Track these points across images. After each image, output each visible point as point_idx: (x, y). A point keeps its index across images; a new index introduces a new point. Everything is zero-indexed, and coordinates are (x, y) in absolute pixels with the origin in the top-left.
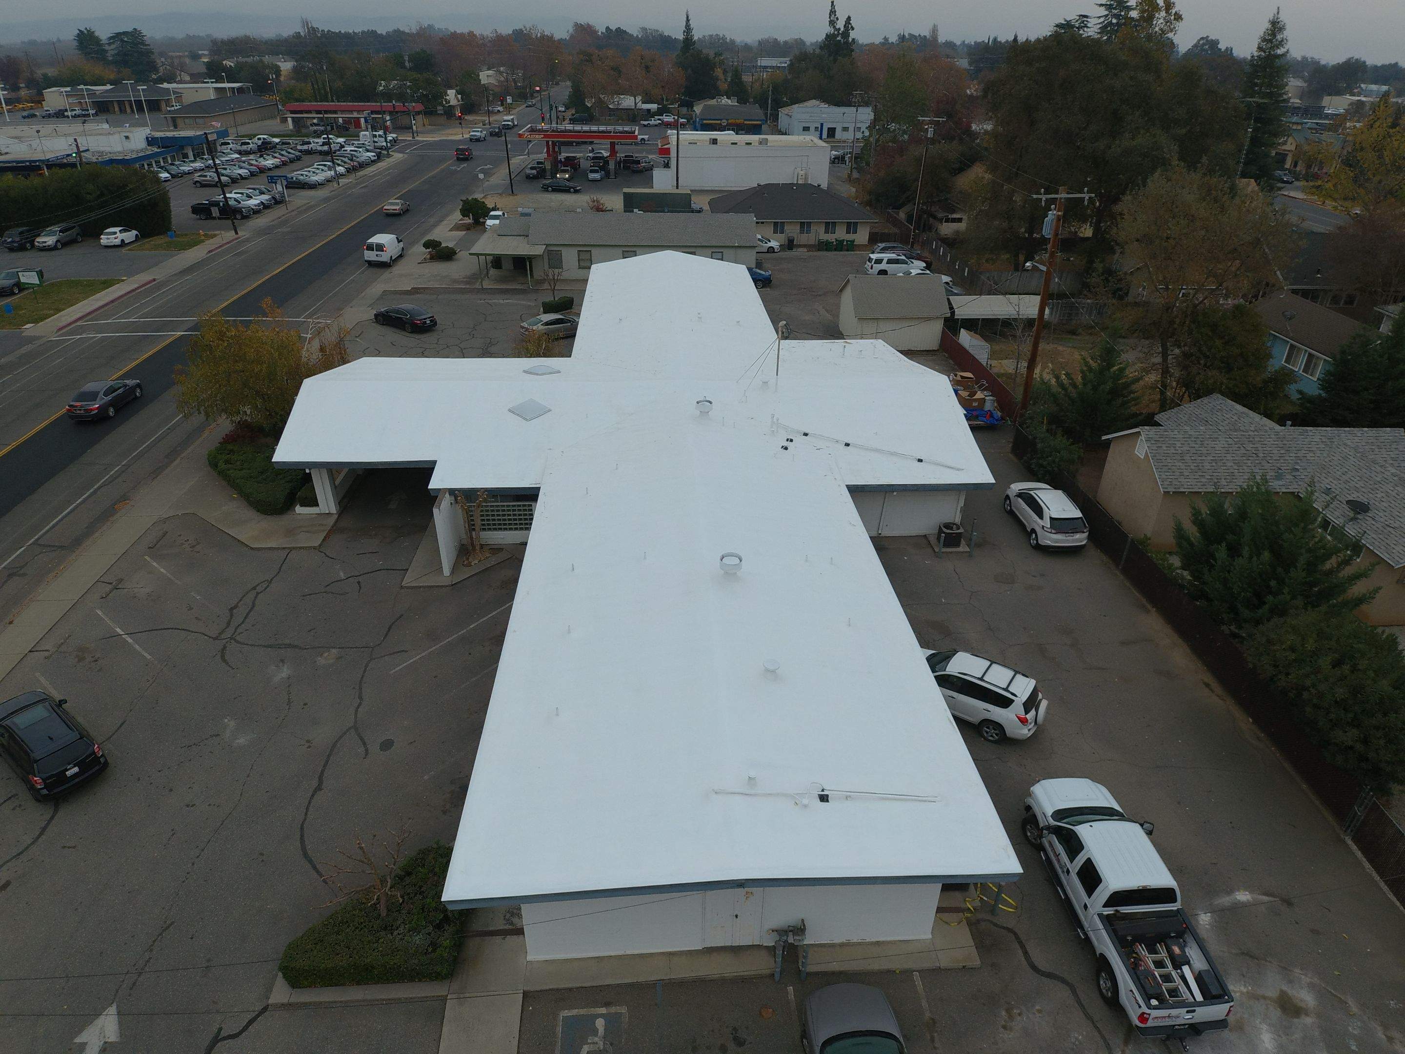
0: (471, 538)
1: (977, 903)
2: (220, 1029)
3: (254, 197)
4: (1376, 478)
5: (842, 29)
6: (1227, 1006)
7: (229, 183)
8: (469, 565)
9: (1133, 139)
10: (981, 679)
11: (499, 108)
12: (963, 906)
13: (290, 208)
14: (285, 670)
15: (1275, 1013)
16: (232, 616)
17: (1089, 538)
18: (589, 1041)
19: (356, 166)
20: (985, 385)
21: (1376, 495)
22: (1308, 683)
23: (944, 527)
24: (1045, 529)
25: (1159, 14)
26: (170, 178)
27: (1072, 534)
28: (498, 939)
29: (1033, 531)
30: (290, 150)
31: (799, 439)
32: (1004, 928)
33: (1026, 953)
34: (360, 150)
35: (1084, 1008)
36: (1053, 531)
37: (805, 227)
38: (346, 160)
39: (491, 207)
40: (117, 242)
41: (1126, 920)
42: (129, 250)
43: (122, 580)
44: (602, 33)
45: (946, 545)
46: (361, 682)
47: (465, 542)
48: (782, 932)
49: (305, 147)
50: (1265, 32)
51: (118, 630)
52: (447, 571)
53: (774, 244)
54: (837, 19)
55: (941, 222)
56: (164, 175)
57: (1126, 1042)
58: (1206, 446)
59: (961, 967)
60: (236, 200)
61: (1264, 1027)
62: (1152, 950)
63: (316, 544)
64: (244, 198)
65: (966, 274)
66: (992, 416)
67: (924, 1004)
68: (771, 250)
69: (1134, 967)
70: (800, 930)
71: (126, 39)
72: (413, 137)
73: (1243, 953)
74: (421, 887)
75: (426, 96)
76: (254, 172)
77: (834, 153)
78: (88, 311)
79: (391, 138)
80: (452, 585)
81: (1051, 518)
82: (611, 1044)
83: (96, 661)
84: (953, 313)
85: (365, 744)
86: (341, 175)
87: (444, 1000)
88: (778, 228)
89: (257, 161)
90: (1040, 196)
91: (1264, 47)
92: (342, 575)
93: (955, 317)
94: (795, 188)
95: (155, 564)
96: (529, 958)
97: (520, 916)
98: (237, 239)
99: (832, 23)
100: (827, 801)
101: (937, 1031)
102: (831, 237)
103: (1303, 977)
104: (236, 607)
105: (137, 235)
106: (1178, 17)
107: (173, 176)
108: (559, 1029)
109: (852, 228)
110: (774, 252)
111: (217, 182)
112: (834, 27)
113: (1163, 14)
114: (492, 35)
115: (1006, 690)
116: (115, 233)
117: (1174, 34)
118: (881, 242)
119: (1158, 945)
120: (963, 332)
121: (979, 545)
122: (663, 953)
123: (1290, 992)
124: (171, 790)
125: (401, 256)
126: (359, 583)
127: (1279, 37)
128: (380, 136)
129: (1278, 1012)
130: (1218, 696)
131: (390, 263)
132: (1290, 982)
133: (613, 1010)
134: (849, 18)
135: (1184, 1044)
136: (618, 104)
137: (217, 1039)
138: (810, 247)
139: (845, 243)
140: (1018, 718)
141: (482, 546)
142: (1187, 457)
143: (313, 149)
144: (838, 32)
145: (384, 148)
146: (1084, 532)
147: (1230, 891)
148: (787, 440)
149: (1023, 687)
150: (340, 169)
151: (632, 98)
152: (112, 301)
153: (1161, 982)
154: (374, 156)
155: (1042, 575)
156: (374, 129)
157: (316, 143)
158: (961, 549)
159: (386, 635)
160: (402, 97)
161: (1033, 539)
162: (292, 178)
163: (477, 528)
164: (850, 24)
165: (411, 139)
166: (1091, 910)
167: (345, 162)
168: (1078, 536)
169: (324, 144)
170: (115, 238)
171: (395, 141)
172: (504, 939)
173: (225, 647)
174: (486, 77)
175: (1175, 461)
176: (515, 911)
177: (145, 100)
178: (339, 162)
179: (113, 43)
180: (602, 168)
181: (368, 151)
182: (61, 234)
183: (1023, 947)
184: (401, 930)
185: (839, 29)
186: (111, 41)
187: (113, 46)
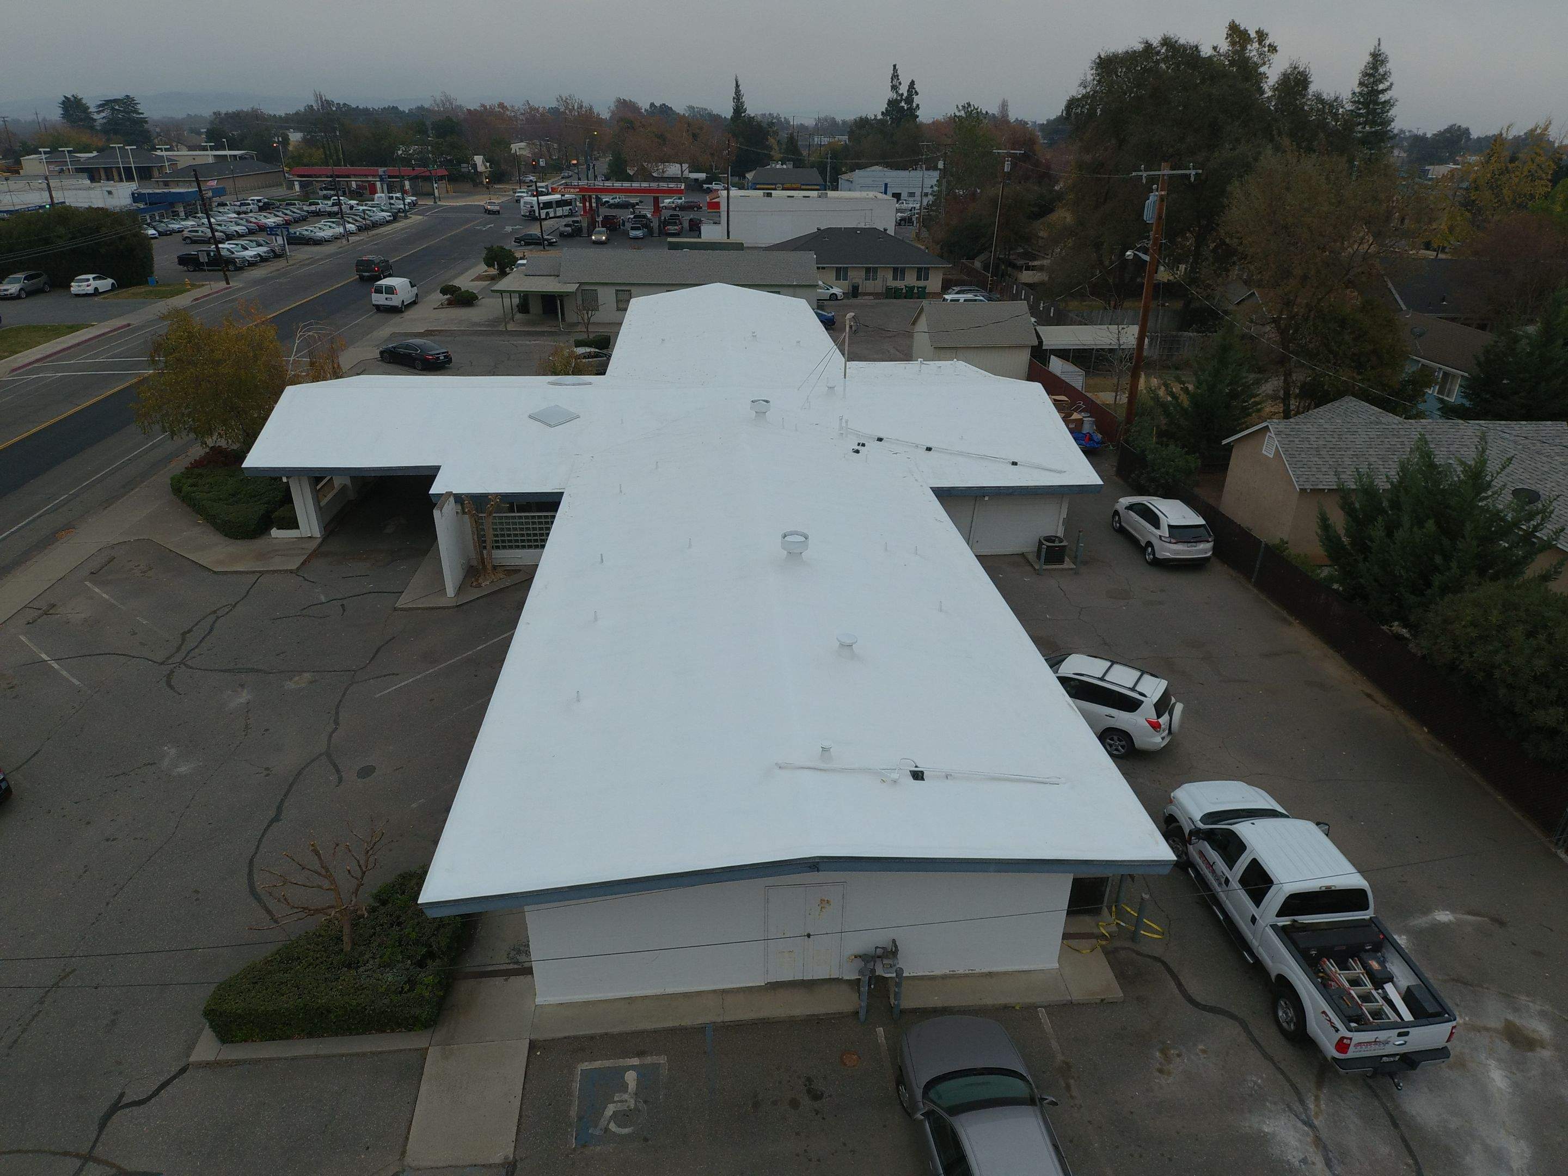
0: (483, 559)
1: (1114, 928)
2: (122, 1095)
3: (250, 249)
4: (1542, 468)
5: (905, 94)
6: (1448, 1026)
7: (223, 239)
8: (479, 586)
9: (1233, 149)
10: (1102, 679)
11: (532, 178)
12: (1095, 931)
13: (291, 262)
14: (244, 695)
15: (1503, 1046)
16: (183, 640)
17: (1214, 549)
18: (616, 1099)
19: (369, 225)
20: (1081, 407)
21: (1546, 485)
22: (1498, 658)
23: (1046, 540)
24: (1163, 539)
25: (1252, 45)
26: (157, 235)
27: (1194, 544)
28: (499, 981)
29: (1149, 544)
30: (295, 210)
31: (872, 445)
32: (1149, 956)
33: (1179, 985)
34: (374, 209)
35: (1261, 1047)
36: (1173, 541)
37: (870, 273)
38: (358, 218)
39: (519, 257)
40: (90, 290)
41: (1308, 931)
42: (104, 298)
43: (54, 606)
44: (645, 110)
45: (1048, 561)
46: (338, 706)
47: (474, 563)
48: (868, 959)
49: (313, 208)
50: (1366, 66)
51: (44, 656)
52: (450, 591)
53: (836, 290)
54: (900, 84)
55: (1021, 271)
56: (151, 232)
57: (1320, 1084)
58: (1344, 439)
59: (1098, 1001)
60: (228, 250)
61: (1492, 1063)
62: (1343, 966)
63: (294, 567)
64: (239, 248)
65: (1052, 315)
66: (1091, 439)
67: (1054, 1044)
68: (833, 297)
69: (1324, 984)
70: (890, 952)
71: (117, 107)
72: (435, 202)
73: (1453, 980)
74: (399, 917)
75: (451, 161)
76: (253, 229)
77: (899, 214)
78: (48, 353)
79: (410, 201)
80: (457, 606)
81: (1169, 526)
82: (645, 1102)
83: (12, 687)
84: (1041, 342)
85: (339, 771)
86: (351, 233)
87: (423, 1054)
88: (841, 274)
89: (256, 218)
90: (1140, 173)
91: (1366, 82)
92: (323, 599)
93: (1044, 348)
94: (858, 232)
95: (97, 590)
96: (539, 1000)
97: (528, 953)
98: (227, 288)
99: (894, 88)
100: (922, 779)
101: (1073, 1077)
102: (899, 284)
103: (1531, 1004)
104: (190, 631)
105: (113, 284)
106: (1273, 49)
107: (160, 234)
108: (576, 1086)
109: (922, 274)
110: (837, 299)
111: (211, 237)
112: (897, 92)
113: (1256, 45)
114: (524, 107)
115: (1133, 689)
116: (88, 280)
117: (1269, 67)
118: (955, 286)
119: (1351, 960)
120: (1053, 358)
121: (1085, 563)
122: (715, 991)
123: (1518, 1022)
124: (88, 823)
125: (414, 303)
126: (342, 605)
127: (1381, 71)
128: (397, 198)
129: (1507, 1045)
130: (1384, 707)
131: (402, 307)
132: (1516, 1010)
133: (649, 1060)
134: (913, 83)
135: (1396, 1080)
136: (663, 172)
137: (116, 1107)
138: (877, 295)
139: (916, 291)
140: (1149, 722)
141: (495, 567)
142: (1323, 452)
143: (322, 210)
144: (902, 98)
145: (401, 210)
146: (1208, 542)
147: (1427, 911)
148: (859, 444)
149: (1153, 688)
150: (351, 227)
151: (678, 166)
152: (78, 344)
153: (1360, 1003)
154: (390, 216)
155: (1162, 591)
156: (390, 190)
157: (325, 206)
158: (1065, 566)
159: (374, 657)
160: (424, 163)
161: (1149, 554)
162: (295, 233)
163: (489, 544)
164: (914, 88)
165: (433, 203)
166: (1261, 922)
167: (356, 221)
168: (1202, 546)
169: (333, 205)
170: (88, 286)
171: (414, 204)
172: (506, 980)
173: (172, 672)
174: (519, 148)
175: (1311, 456)
176: (522, 948)
177: (135, 167)
178: (350, 220)
179: (102, 111)
180: (646, 226)
181: (383, 211)
182: (25, 281)
183: (1175, 977)
184: (369, 966)
185: (902, 95)
186: (101, 109)
187: (103, 115)
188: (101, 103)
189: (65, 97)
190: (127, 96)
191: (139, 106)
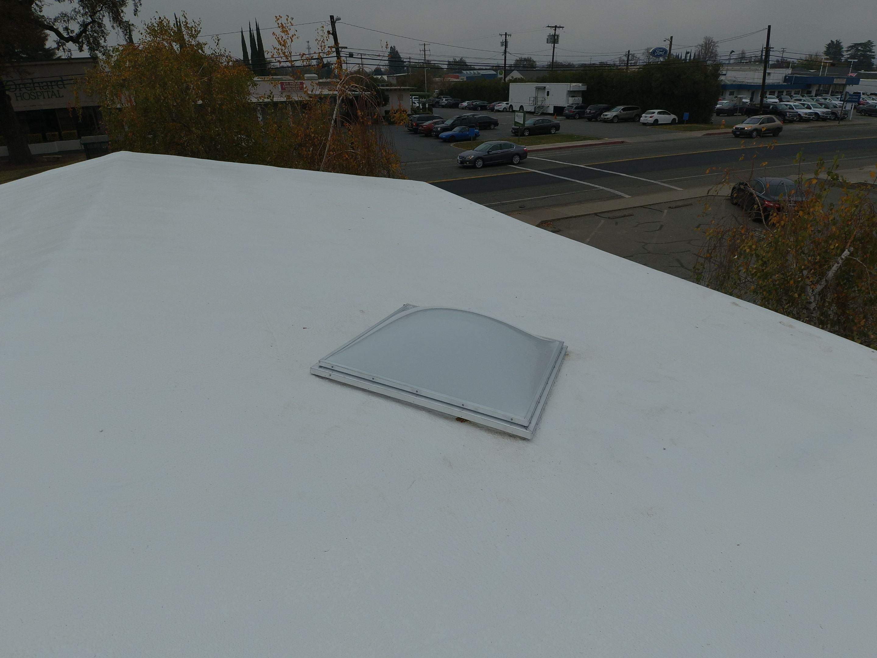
40: (652, 120)
71: (860, 48)
105: (674, 119)
116: (653, 113)
170: (651, 117)
182: (621, 111)
186: (849, 49)
187: (849, 52)
188: (852, 45)
189: (832, 41)
190: (869, 41)
191: (874, 48)
